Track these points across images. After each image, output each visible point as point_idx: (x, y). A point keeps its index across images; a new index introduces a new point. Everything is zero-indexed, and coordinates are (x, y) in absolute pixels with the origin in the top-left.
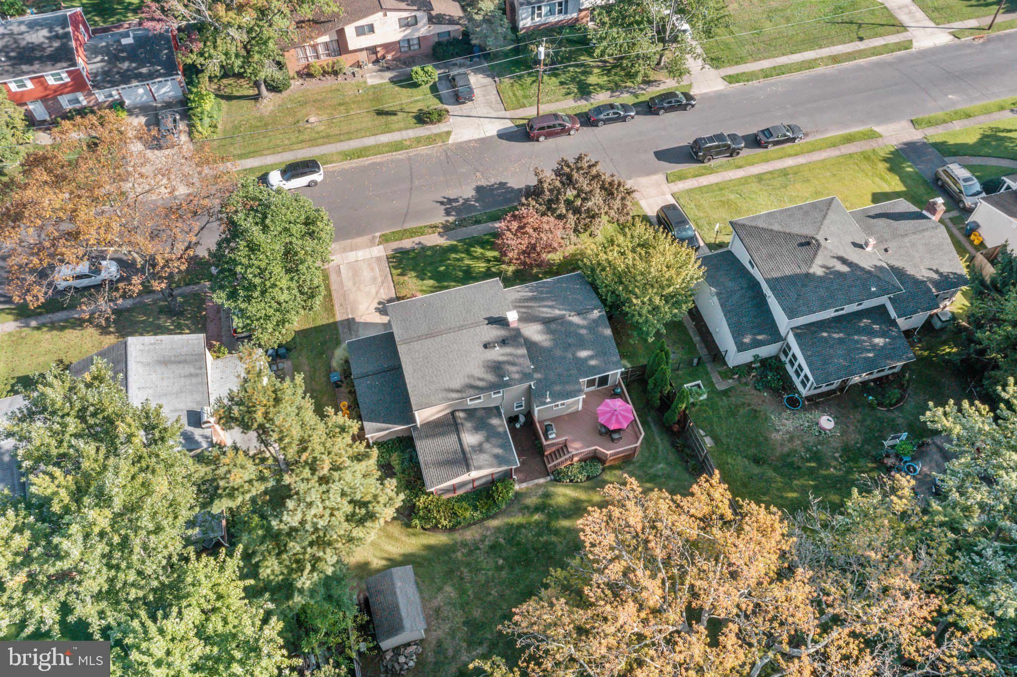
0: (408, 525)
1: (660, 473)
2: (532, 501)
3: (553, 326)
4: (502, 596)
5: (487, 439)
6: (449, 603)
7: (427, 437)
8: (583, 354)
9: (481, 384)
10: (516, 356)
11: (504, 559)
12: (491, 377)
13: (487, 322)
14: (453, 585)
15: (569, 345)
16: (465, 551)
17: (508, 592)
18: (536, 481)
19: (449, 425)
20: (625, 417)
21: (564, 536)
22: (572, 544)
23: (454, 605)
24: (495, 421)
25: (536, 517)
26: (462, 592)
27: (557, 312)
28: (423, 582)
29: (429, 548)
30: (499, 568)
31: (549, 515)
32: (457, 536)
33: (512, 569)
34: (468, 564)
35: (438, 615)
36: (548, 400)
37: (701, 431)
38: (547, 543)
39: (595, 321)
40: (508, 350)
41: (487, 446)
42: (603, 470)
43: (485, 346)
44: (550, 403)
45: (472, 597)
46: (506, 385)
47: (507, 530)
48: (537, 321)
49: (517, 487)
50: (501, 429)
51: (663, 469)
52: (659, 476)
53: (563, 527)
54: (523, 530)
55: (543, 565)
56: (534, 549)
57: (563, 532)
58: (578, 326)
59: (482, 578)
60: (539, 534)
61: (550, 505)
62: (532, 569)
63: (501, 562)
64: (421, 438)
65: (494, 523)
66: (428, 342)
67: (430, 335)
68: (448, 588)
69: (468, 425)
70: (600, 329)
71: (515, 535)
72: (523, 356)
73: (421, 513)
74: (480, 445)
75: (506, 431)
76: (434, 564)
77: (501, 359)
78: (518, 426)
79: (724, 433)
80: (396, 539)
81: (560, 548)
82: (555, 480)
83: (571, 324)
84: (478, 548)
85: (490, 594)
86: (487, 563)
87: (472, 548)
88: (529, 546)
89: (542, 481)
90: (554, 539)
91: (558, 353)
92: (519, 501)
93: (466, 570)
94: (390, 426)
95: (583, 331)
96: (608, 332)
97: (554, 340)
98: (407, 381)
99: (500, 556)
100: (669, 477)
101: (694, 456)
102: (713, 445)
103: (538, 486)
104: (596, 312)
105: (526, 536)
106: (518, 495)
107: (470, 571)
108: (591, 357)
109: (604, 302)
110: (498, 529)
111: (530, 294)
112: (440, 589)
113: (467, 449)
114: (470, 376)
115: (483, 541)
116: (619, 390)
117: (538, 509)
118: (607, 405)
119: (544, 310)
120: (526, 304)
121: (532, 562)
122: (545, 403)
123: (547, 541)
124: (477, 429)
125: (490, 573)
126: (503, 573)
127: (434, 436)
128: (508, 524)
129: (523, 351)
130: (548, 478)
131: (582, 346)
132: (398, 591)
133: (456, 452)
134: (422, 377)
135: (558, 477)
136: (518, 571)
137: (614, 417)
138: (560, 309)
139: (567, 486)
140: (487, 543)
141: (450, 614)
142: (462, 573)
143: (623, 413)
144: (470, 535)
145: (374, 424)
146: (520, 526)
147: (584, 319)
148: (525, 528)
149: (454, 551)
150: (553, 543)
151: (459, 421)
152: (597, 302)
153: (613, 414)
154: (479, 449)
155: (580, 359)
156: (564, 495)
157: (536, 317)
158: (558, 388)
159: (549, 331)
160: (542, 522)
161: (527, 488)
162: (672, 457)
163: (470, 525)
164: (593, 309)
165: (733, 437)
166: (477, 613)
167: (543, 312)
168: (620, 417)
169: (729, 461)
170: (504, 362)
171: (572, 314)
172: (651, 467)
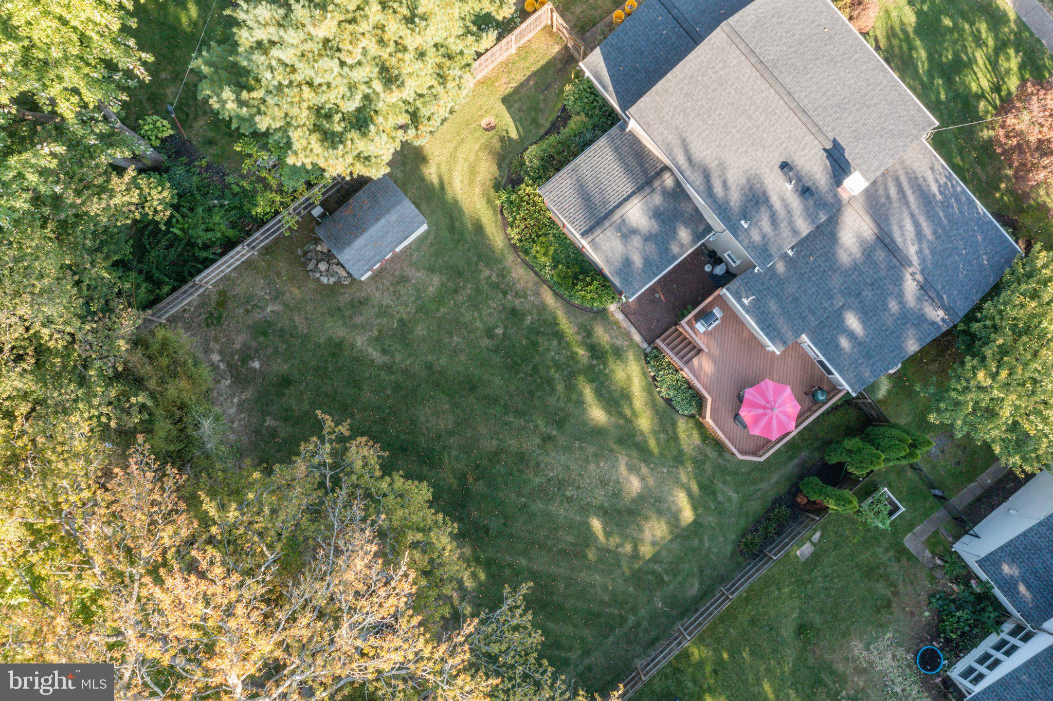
0: (497, 187)
1: (721, 498)
2: (602, 335)
3: (880, 255)
4: (455, 352)
5: (647, 238)
6: (418, 290)
7: (616, 149)
8: (853, 322)
9: (718, 189)
10: (791, 223)
11: (504, 334)
12: (735, 199)
13: (829, 146)
14: (443, 285)
15: (858, 295)
16: (494, 278)
17: (463, 358)
18: (633, 331)
19: (645, 172)
20: (769, 425)
21: (570, 400)
22: (562, 415)
23: (418, 297)
24: (684, 234)
25: (581, 352)
26: (439, 300)
27: (912, 250)
28: (432, 245)
29: (479, 228)
30: (490, 334)
31: (592, 367)
32: (510, 258)
33: (496, 351)
34: (478, 291)
35: (398, 283)
36: (746, 301)
37: (817, 535)
38: (550, 382)
39: (922, 318)
40: (796, 203)
41: (636, 241)
42: (692, 416)
43: (784, 166)
44: (743, 305)
45: (439, 314)
46: (734, 229)
47: (545, 322)
48: (879, 226)
49: (612, 307)
50: (675, 249)
51: (729, 499)
52: (716, 499)
53: (581, 394)
54: (555, 343)
55: (518, 388)
56: (535, 368)
57: (574, 397)
58: (900, 296)
59: (467, 316)
60: (558, 366)
61: (605, 364)
62: (506, 376)
63: (499, 331)
64: (612, 140)
65: (549, 298)
66: (748, 71)
67: (763, 67)
68: (436, 280)
69: (657, 199)
70: (911, 332)
71: (544, 334)
72: (795, 232)
73: (513, 197)
74: (634, 231)
75: (675, 258)
76: (460, 247)
77: (775, 200)
78: (708, 268)
79: (829, 570)
80: (471, 182)
81: (552, 400)
82: (646, 356)
83: (898, 281)
84: (505, 293)
85: (451, 337)
86: (491, 312)
87: (503, 286)
88: (537, 359)
89: (637, 337)
90: (560, 387)
91: (836, 282)
92: (594, 319)
93: (469, 291)
94: (611, 88)
95: (893, 306)
96: (912, 346)
97: (856, 267)
98: (669, 75)
99: (506, 327)
100: (720, 511)
101: (768, 540)
102: (803, 559)
103: (628, 335)
104: (941, 313)
105: (548, 350)
106: (602, 313)
107: (470, 298)
108: (852, 336)
109: (970, 318)
110: (543, 307)
111: (934, 188)
112: (431, 270)
113: (617, 216)
114: (722, 167)
115: (517, 295)
116: (821, 398)
117: (595, 351)
118: (778, 393)
119: (909, 226)
120: (909, 193)
121: (516, 373)
122: (739, 300)
123: (553, 379)
124: (657, 214)
125: (478, 324)
126: (485, 342)
127: (621, 158)
128: (555, 318)
129: (804, 228)
130: (645, 345)
131: (866, 316)
132: (383, 222)
133: (605, 203)
134: (687, 95)
135: (652, 357)
136: (496, 359)
137: (761, 411)
138: (920, 252)
139: (644, 374)
140: (517, 302)
141: (405, 298)
142: (464, 288)
143: (775, 422)
144: (520, 275)
145: (603, 64)
146: (559, 336)
147: (919, 299)
148: (560, 344)
149: (488, 265)
150: (553, 390)
151: (657, 184)
152: (963, 308)
153: (765, 408)
154: (627, 233)
155: (841, 321)
156: (629, 377)
157: (887, 219)
158: (773, 306)
159: (868, 251)
160: (577, 362)
161: (617, 323)
162: (755, 507)
163: (531, 268)
164: (943, 307)
165: (827, 584)
166: (420, 331)
167: (901, 228)
168: (765, 419)
169: (786, 590)
170: (770, 207)
171: (919, 277)
172: (725, 483)
